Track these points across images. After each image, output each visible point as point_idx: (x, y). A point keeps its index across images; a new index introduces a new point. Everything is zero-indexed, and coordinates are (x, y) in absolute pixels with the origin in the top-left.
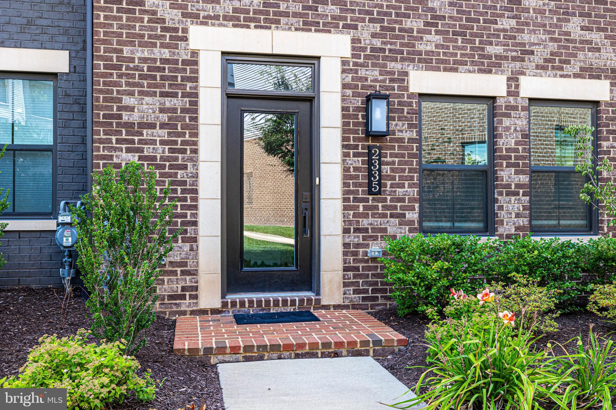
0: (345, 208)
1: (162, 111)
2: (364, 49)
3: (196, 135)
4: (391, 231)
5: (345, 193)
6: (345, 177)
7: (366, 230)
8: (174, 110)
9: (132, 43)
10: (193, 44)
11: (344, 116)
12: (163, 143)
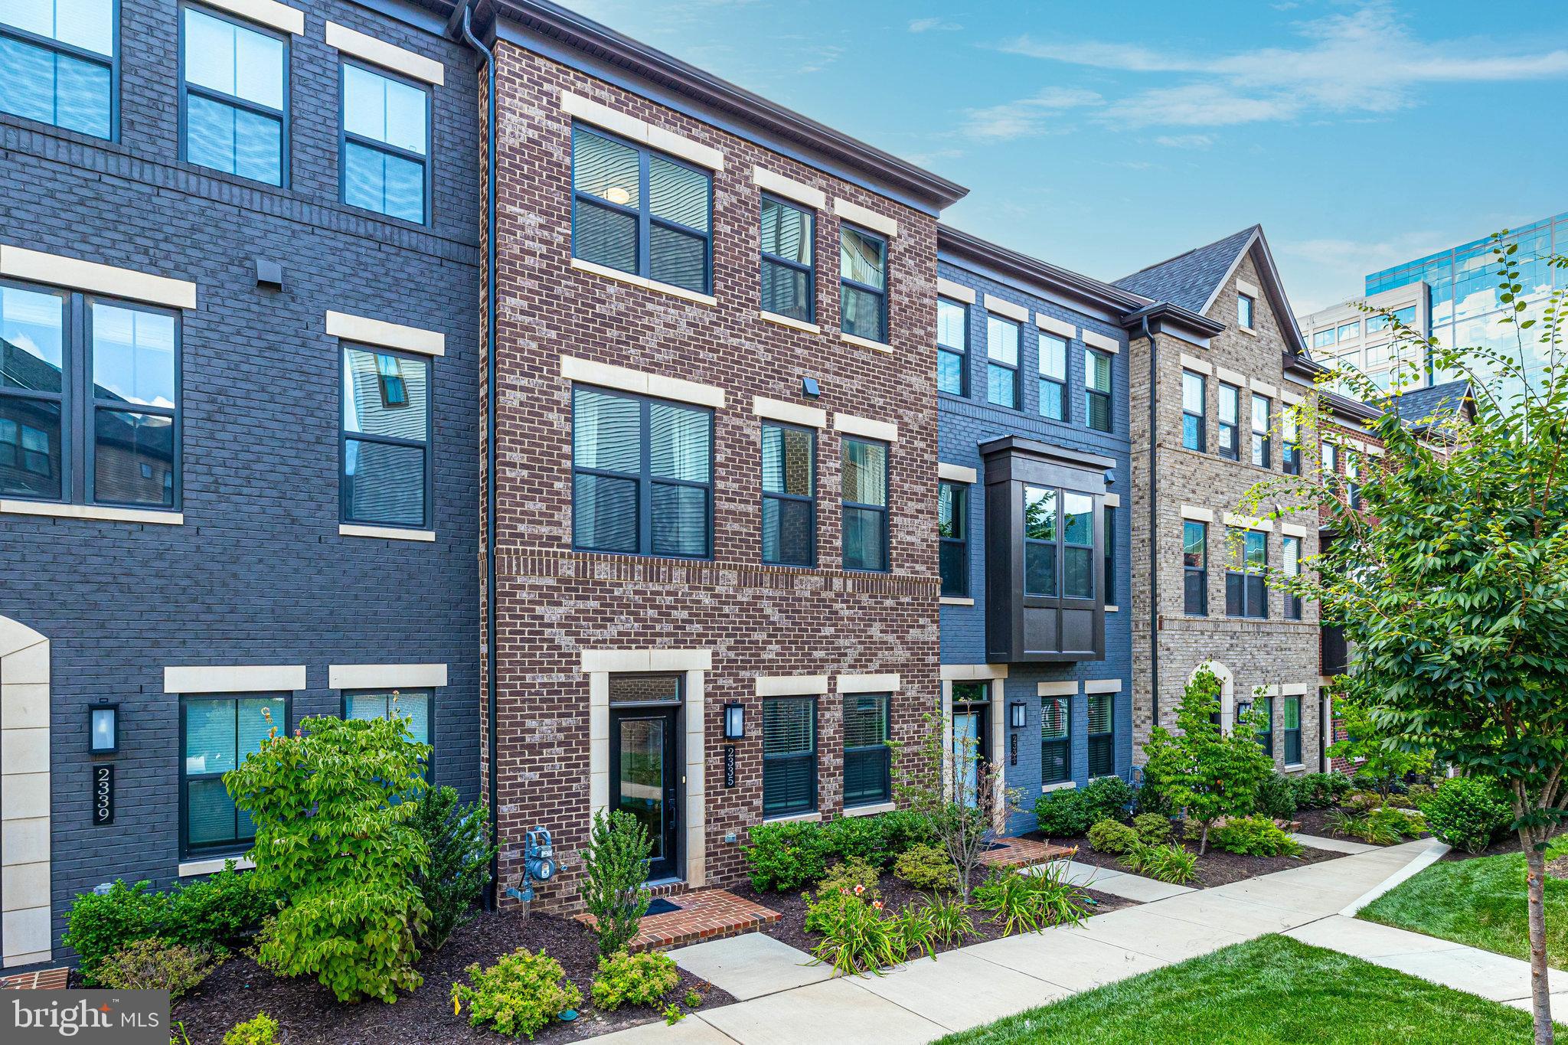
0: (707, 802)
1: (559, 730)
2: (721, 661)
3: (587, 750)
4: (742, 817)
5: (707, 788)
6: (707, 775)
7: (723, 819)
8: (569, 729)
9: (533, 671)
10: (585, 669)
11: (706, 722)
12: (560, 759)
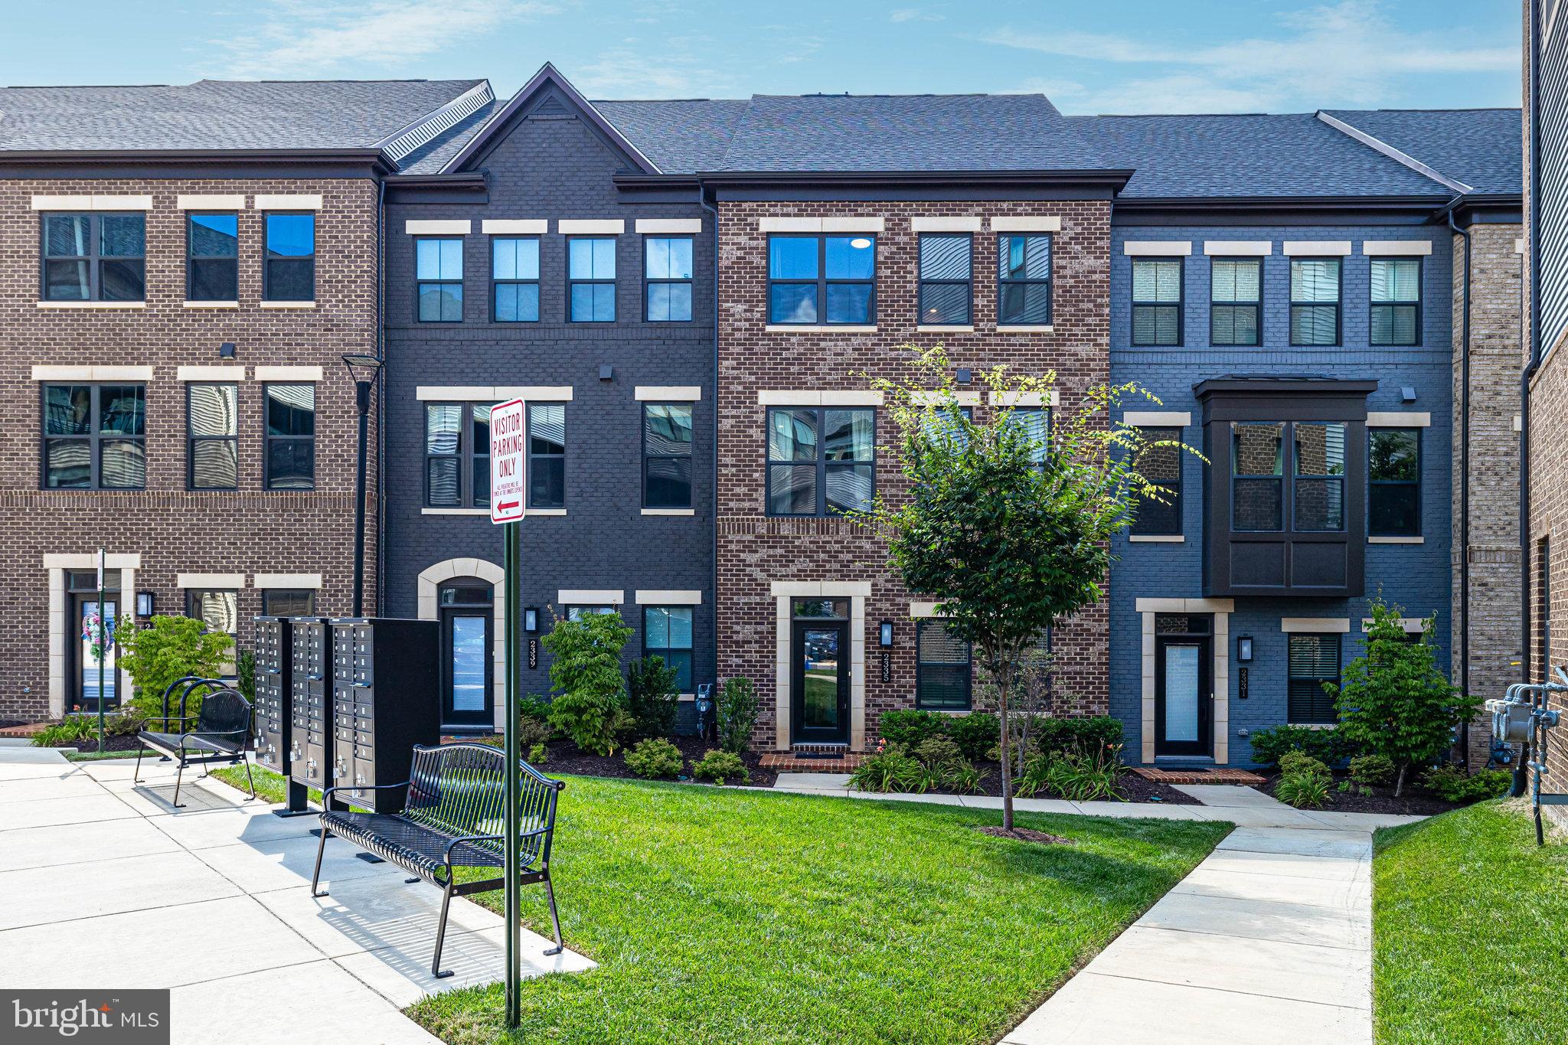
0: (867, 691)
1: (755, 633)
2: (880, 590)
3: (775, 647)
4: (896, 706)
5: (867, 682)
6: (867, 672)
7: (880, 705)
8: (762, 633)
9: (738, 594)
10: (773, 594)
11: (866, 633)
12: (756, 652)
